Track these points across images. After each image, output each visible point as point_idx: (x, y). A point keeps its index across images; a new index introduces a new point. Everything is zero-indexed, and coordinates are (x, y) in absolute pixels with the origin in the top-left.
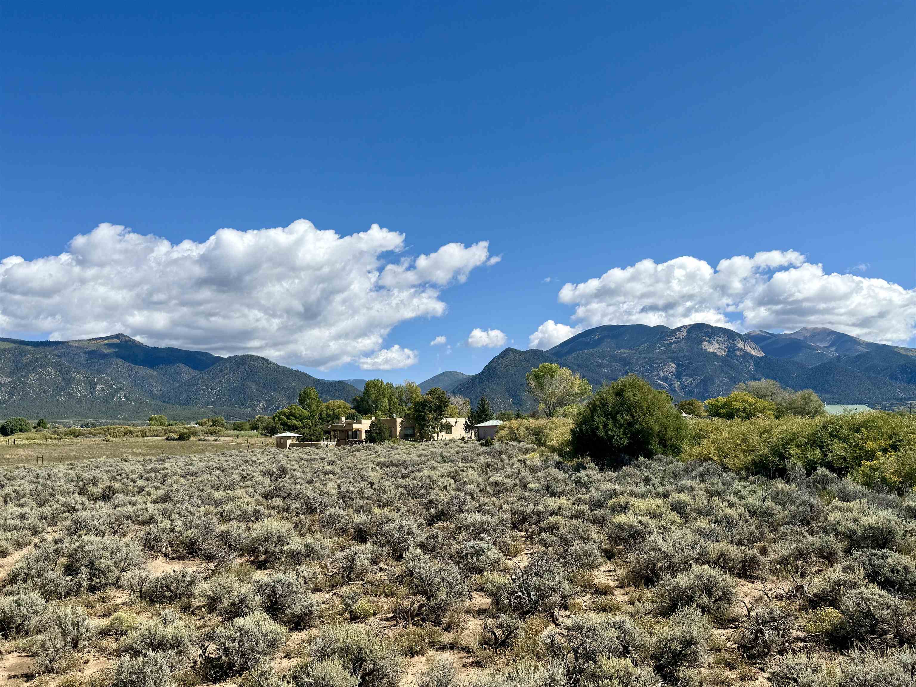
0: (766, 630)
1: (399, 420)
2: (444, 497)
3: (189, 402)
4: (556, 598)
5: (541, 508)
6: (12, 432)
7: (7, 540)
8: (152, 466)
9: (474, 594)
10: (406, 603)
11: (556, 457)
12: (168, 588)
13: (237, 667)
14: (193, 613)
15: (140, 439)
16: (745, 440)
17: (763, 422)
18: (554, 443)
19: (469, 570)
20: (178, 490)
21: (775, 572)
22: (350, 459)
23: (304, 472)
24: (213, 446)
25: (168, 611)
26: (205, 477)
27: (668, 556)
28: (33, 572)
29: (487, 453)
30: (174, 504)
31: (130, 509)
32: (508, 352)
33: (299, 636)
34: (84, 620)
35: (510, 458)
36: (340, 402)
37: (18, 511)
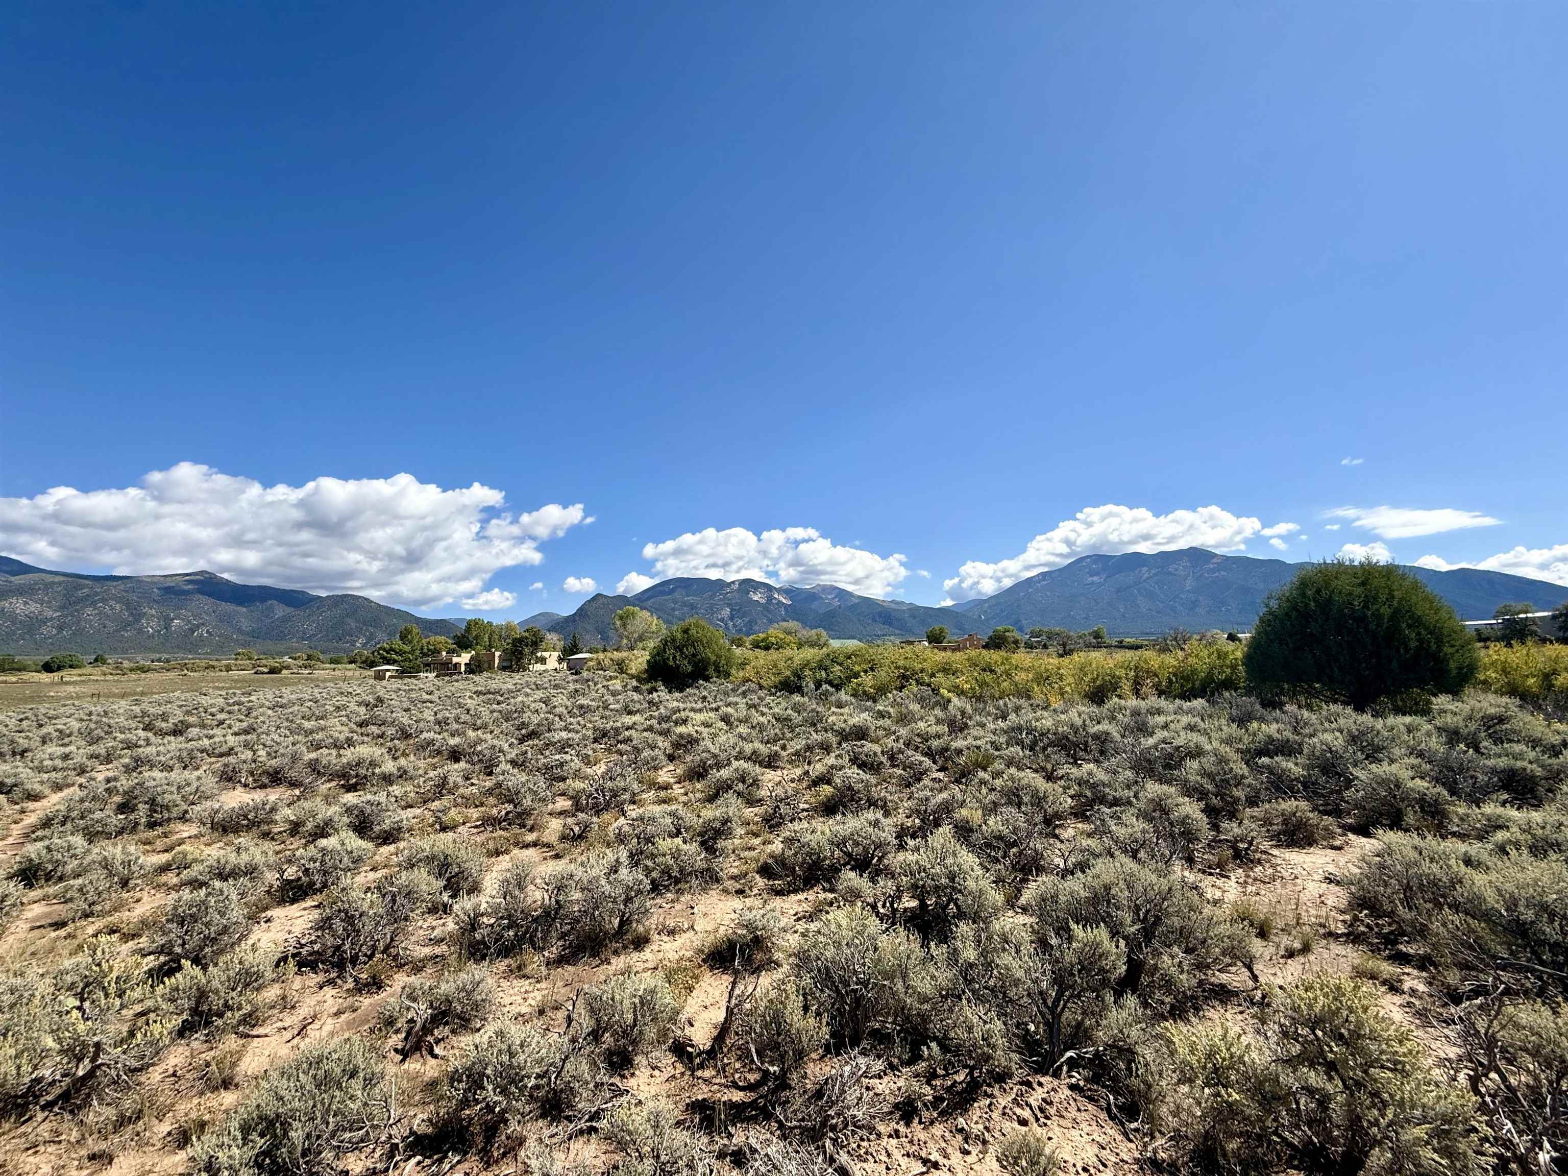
0: (782, 806)
1: (497, 654)
2: (535, 719)
3: (281, 637)
4: (627, 796)
5: (619, 724)
6: (59, 668)
7: (42, 783)
8: (236, 699)
9: (557, 798)
10: (494, 811)
11: (635, 683)
12: (246, 817)
13: (318, 886)
14: (273, 839)
15: (224, 673)
16: (775, 666)
17: (788, 652)
18: (633, 671)
19: (554, 779)
20: (264, 722)
21: (791, 762)
22: (448, 689)
23: (401, 701)
24: (307, 679)
25: (243, 840)
26: (296, 708)
27: (715, 756)
28: (74, 814)
29: (577, 681)
30: (259, 735)
31: (206, 742)
32: (598, 595)
33: (386, 850)
34: (138, 858)
35: (596, 684)
36: (442, 638)
37: (60, 751)
